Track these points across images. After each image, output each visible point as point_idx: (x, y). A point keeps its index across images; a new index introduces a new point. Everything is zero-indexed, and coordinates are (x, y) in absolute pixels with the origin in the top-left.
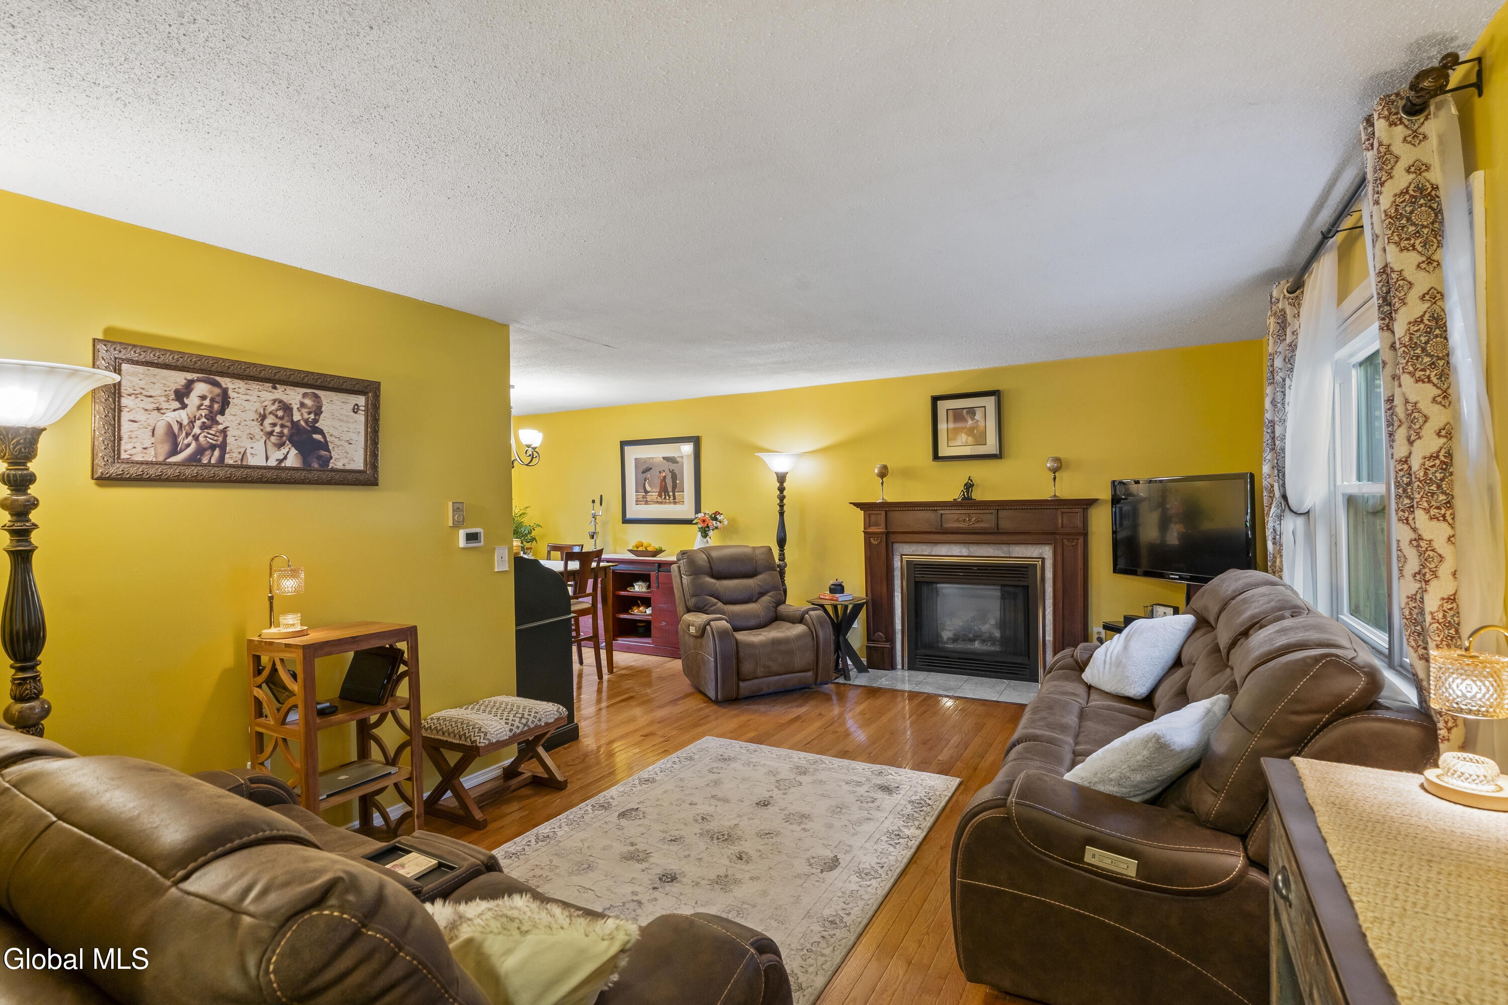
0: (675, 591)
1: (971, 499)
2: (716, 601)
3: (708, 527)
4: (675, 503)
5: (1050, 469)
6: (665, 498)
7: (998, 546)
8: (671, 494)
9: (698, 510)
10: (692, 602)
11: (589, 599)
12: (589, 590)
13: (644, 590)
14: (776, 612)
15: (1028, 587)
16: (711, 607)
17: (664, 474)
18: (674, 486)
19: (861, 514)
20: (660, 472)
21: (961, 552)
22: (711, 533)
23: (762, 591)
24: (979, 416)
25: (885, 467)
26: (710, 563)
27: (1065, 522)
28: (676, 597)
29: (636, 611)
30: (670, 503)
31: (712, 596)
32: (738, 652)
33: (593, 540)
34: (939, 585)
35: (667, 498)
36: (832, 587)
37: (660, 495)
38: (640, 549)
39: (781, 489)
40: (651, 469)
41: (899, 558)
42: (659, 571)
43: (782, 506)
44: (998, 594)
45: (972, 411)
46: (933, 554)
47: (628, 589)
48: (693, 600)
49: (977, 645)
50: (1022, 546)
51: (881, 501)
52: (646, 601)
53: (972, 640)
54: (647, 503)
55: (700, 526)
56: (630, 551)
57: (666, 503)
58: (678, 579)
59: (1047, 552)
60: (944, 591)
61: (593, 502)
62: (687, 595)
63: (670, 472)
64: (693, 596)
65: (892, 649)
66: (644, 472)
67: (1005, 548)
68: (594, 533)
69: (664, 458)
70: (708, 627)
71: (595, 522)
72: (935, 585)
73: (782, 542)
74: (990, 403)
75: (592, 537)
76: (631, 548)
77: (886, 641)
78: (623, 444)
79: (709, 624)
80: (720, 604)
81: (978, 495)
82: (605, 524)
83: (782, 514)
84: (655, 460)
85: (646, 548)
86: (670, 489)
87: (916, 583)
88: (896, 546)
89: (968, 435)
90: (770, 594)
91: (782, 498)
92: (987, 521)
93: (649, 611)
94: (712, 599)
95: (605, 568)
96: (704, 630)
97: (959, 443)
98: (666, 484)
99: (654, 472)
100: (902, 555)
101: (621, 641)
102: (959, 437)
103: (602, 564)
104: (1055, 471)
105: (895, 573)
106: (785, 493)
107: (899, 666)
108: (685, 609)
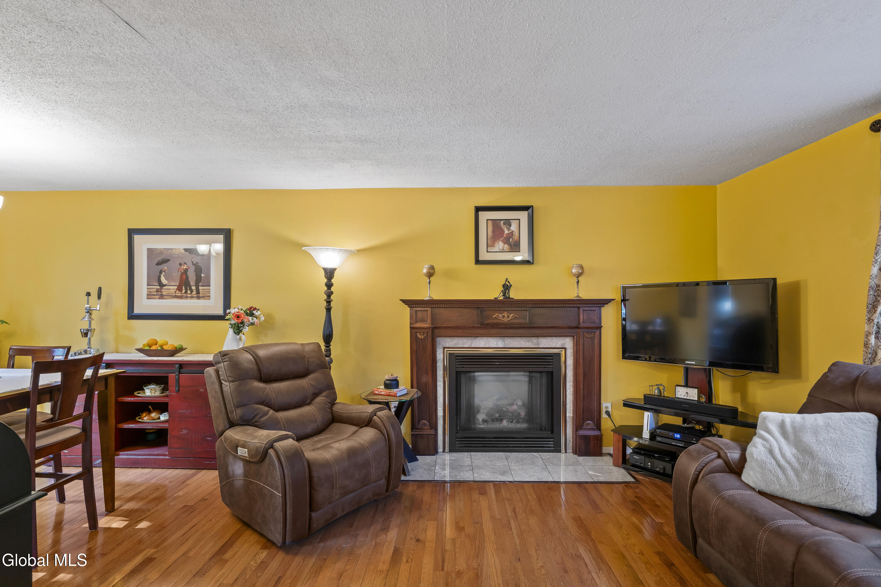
0: (211, 400)
1: (509, 298)
2: (266, 409)
3: (242, 323)
4: (198, 298)
5: (574, 275)
6: (186, 292)
7: (528, 339)
8: (194, 288)
9: (227, 304)
10: (237, 414)
11: (79, 423)
12: (79, 408)
13: (158, 394)
14: (332, 413)
15: (552, 372)
16: (261, 417)
17: (185, 267)
18: (198, 280)
19: (407, 310)
20: (180, 264)
21: (497, 344)
22: (246, 330)
23: (316, 391)
24: (514, 227)
25: (432, 268)
26: (257, 364)
27: (585, 317)
28: (212, 408)
29: (146, 419)
30: (192, 297)
31: (262, 403)
32: (311, 477)
33: (86, 340)
34: (476, 374)
35: (189, 292)
36: (388, 382)
37: (179, 289)
38: (154, 348)
39: (329, 285)
40: (169, 260)
41: (442, 350)
42: (180, 373)
43: (329, 302)
44: (526, 379)
45: (508, 222)
46: (473, 346)
47: (136, 394)
48: (239, 411)
49: (505, 423)
50: (549, 338)
51: (428, 298)
52: (161, 407)
53: (500, 420)
54: (162, 297)
55: (233, 322)
56: (140, 350)
57: (186, 297)
58: (217, 386)
59: (568, 343)
60: (481, 378)
61: (88, 294)
62: (230, 406)
63: (193, 264)
64: (238, 406)
65: (436, 435)
66: (159, 264)
67: (535, 340)
68: (88, 330)
69: (186, 250)
70: (271, 451)
71: (90, 318)
72: (473, 374)
73: (328, 338)
74: (523, 216)
75: (86, 335)
76: (140, 346)
77: (431, 428)
78: (132, 233)
79: (272, 447)
80: (271, 412)
81: (515, 294)
82: (103, 320)
83: (328, 310)
84: (174, 251)
85: (161, 346)
86: (192, 283)
87: (457, 372)
88: (439, 340)
89: (505, 243)
90: (323, 394)
91: (329, 294)
92: (523, 317)
93: (164, 417)
94: (262, 407)
95: (106, 378)
96: (265, 454)
97: (496, 249)
98: (187, 277)
99: (173, 265)
100: (444, 348)
101: (124, 456)
102: (496, 244)
103: (102, 372)
104: (579, 275)
105: (438, 365)
106: (333, 289)
107: (440, 450)
108: (226, 423)
